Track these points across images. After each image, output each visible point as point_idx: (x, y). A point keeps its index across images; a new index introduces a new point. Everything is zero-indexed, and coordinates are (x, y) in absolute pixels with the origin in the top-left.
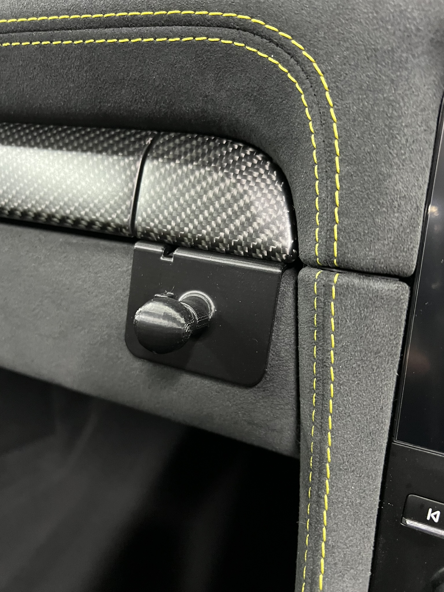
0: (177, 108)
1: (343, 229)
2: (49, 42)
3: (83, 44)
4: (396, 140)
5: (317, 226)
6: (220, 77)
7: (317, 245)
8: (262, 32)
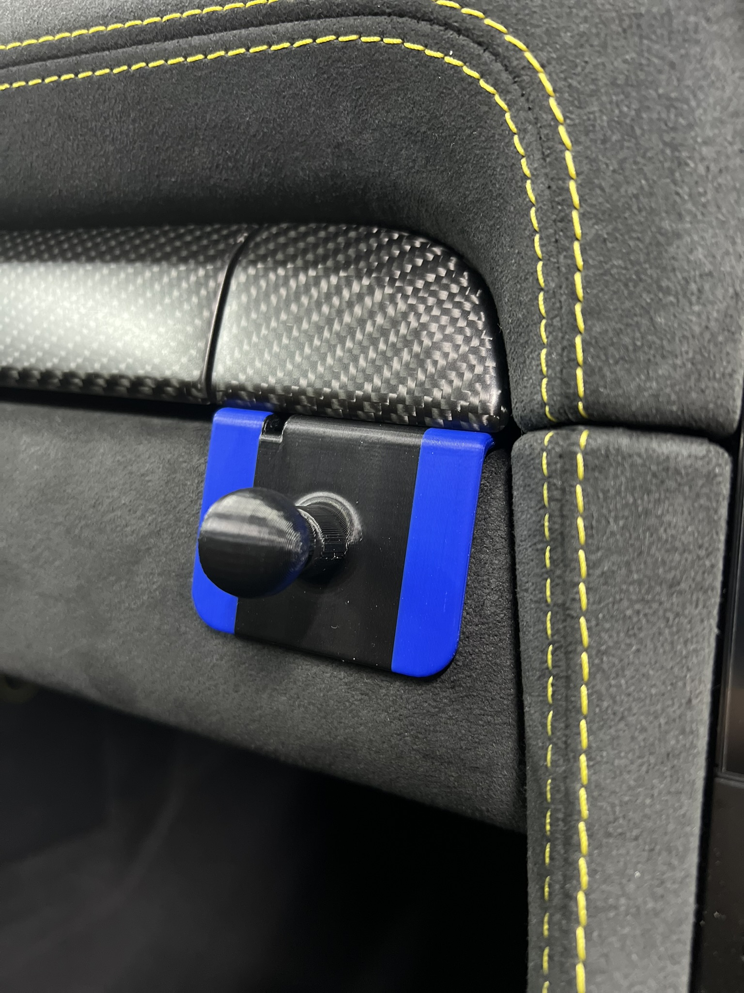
0: (288, 173)
1: (593, 341)
2: (72, 76)
3: (127, 71)
4: (688, 169)
5: (543, 346)
6: (361, 105)
7: (545, 381)
8: (432, 13)
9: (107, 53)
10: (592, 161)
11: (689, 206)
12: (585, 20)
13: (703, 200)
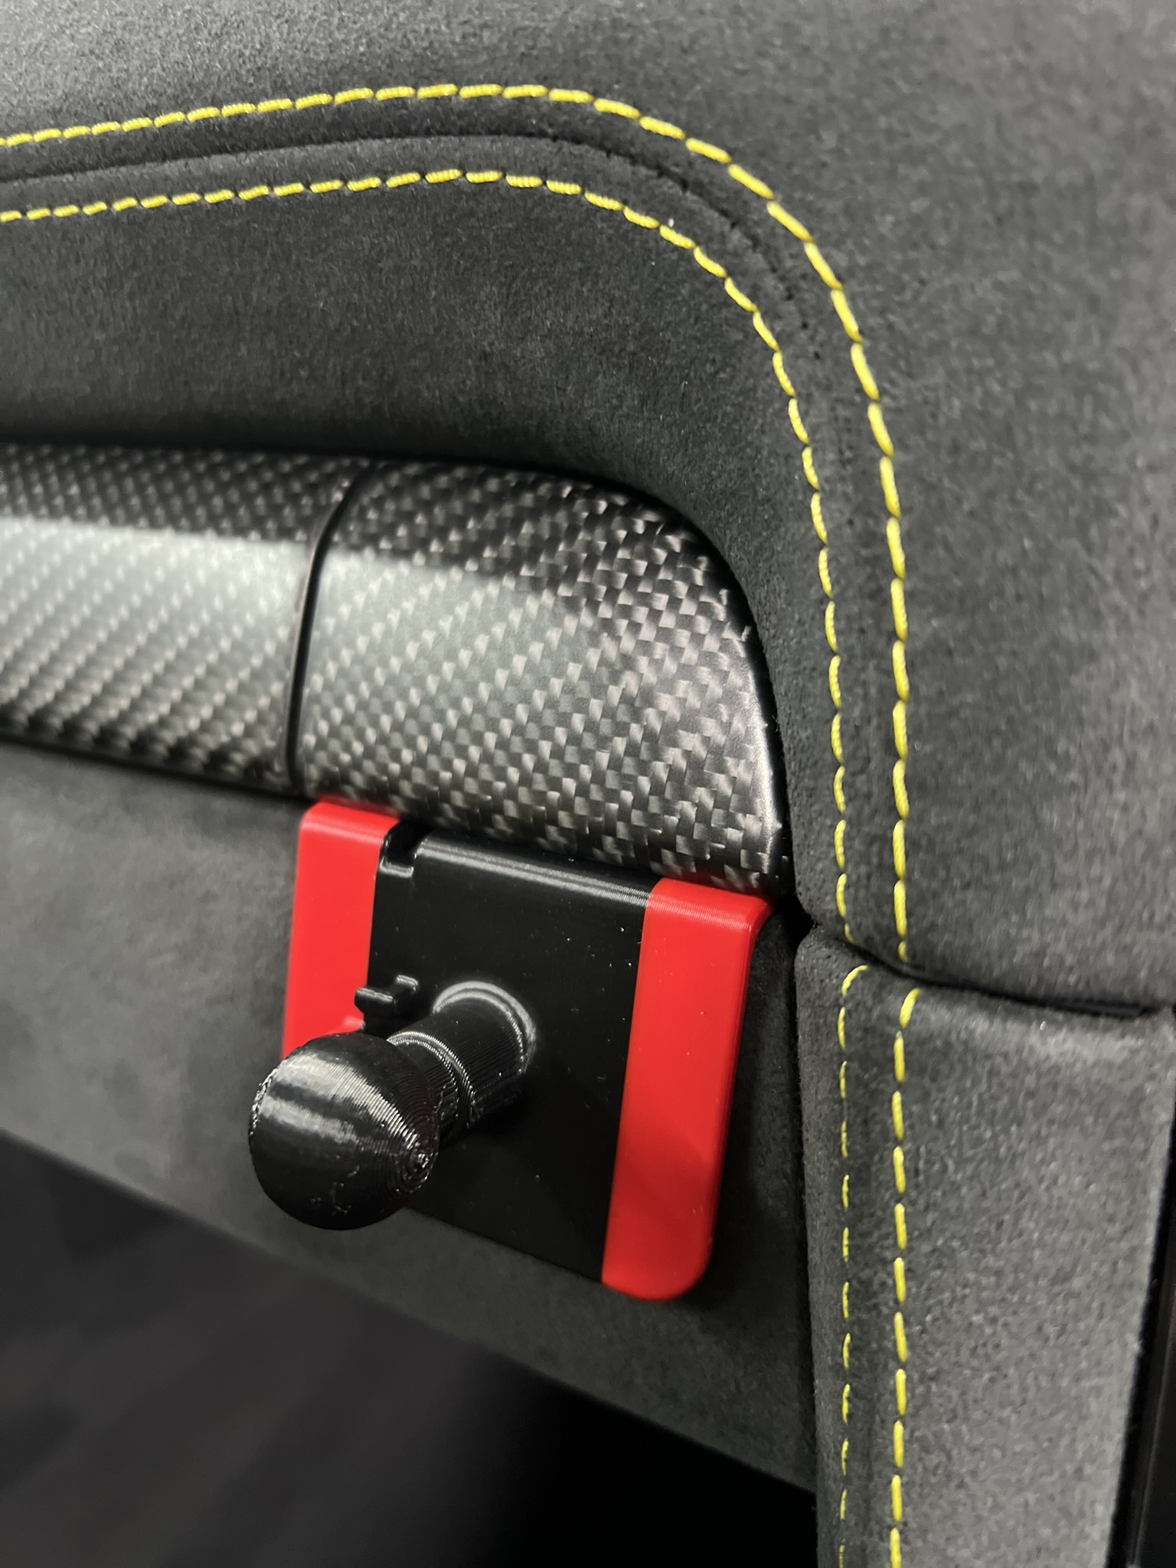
0: (405, 392)
1: (925, 840)
2: (18, 215)
4: (1115, 523)
7: (842, 880)
8: (632, 143)
9: (70, 177)
10: (930, 488)
11: (1116, 596)
12: (923, 189)
13: (1143, 584)
